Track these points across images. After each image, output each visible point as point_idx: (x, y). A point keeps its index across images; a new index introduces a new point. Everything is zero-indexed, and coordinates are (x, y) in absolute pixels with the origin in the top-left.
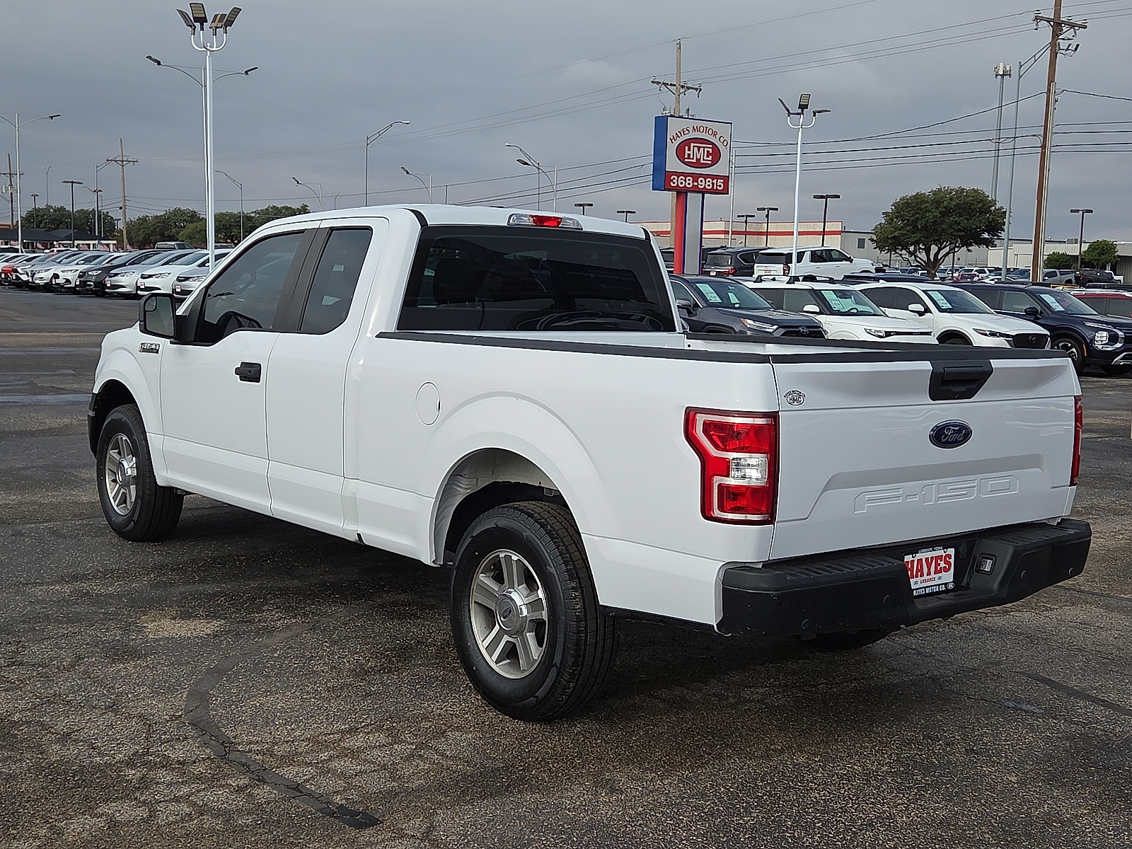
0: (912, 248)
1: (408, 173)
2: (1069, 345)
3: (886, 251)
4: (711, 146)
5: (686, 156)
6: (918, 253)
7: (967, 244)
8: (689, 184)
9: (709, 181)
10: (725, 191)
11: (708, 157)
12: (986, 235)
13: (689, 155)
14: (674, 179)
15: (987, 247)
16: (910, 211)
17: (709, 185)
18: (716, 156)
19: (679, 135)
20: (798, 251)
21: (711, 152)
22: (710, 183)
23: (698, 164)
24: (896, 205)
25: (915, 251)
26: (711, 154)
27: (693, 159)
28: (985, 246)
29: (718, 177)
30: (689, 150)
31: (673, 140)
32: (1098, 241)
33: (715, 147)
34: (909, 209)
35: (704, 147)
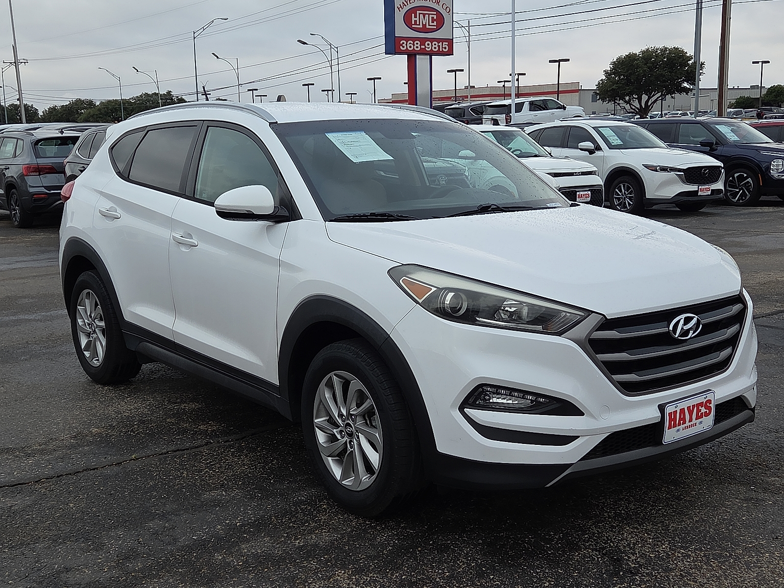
0: (627, 98)
1: (218, 58)
2: (745, 175)
3: (607, 102)
4: (435, 13)
5: (413, 23)
6: (632, 101)
7: (671, 92)
8: (417, 47)
9: (435, 44)
10: (450, 53)
11: (433, 22)
12: (685, 85)
13: (415, 21)
14: (403, 43)
15: (687, 94)
16: (624, 68)
17: (435, 48)
18: (440, 21)
19: (406, 4)
20: (516, 102)
21: (435, 18)
22: (436, 46)
23: (424, 30)
24: (614, 63)
25: (630, 100)
26: (435, 20)
27: (419, 25)
28: (685, 93)
29: (443, 40)
30: (415, 17)
31: (400, 9)
32: (774, 86)
33: (439, 13)
34: (624, 66)
35: (429, 14)
